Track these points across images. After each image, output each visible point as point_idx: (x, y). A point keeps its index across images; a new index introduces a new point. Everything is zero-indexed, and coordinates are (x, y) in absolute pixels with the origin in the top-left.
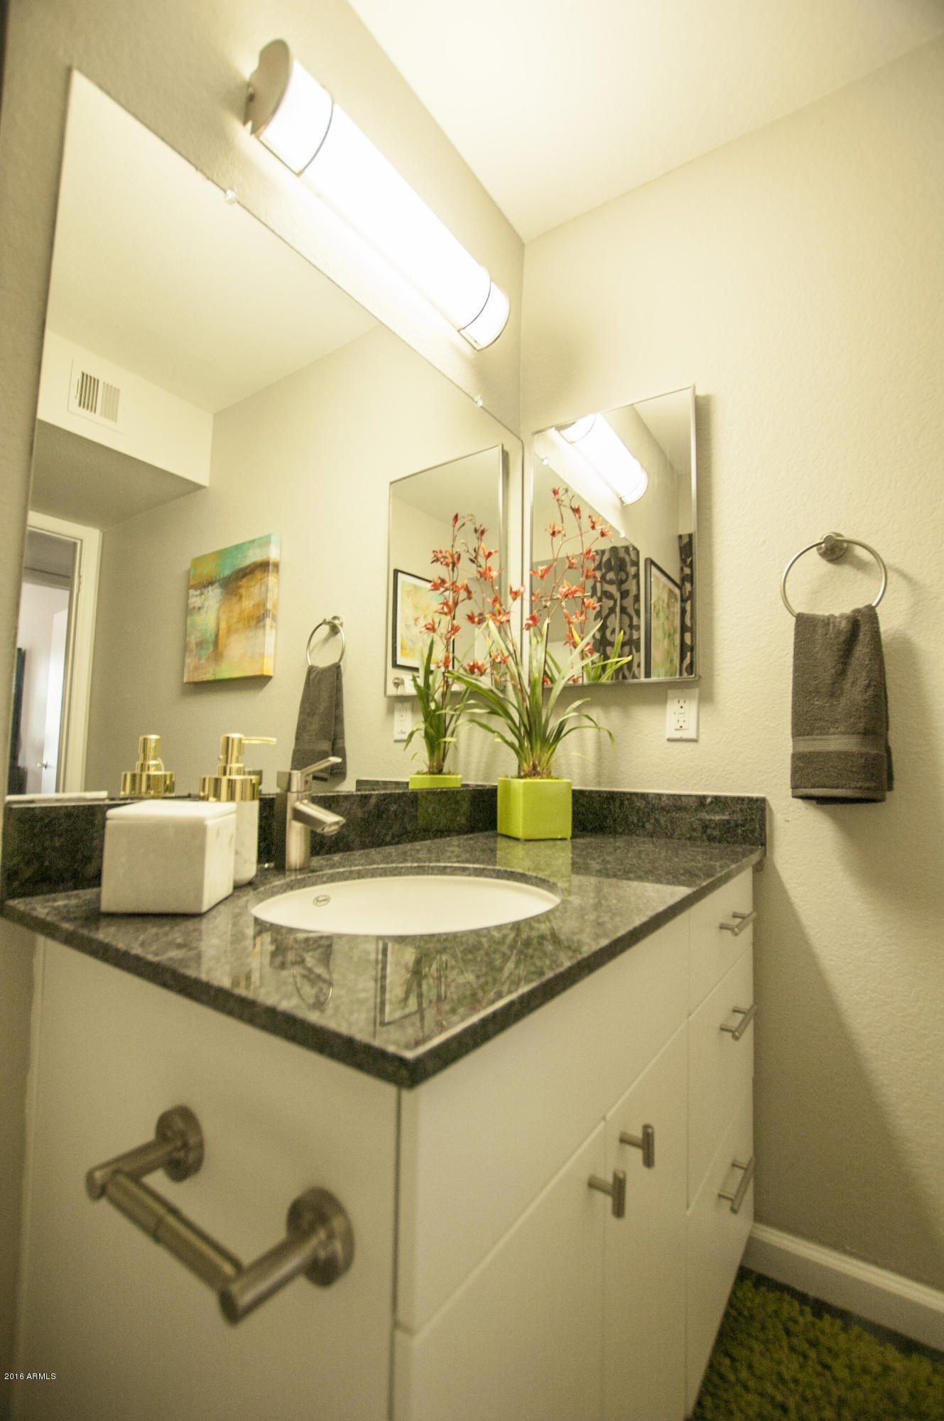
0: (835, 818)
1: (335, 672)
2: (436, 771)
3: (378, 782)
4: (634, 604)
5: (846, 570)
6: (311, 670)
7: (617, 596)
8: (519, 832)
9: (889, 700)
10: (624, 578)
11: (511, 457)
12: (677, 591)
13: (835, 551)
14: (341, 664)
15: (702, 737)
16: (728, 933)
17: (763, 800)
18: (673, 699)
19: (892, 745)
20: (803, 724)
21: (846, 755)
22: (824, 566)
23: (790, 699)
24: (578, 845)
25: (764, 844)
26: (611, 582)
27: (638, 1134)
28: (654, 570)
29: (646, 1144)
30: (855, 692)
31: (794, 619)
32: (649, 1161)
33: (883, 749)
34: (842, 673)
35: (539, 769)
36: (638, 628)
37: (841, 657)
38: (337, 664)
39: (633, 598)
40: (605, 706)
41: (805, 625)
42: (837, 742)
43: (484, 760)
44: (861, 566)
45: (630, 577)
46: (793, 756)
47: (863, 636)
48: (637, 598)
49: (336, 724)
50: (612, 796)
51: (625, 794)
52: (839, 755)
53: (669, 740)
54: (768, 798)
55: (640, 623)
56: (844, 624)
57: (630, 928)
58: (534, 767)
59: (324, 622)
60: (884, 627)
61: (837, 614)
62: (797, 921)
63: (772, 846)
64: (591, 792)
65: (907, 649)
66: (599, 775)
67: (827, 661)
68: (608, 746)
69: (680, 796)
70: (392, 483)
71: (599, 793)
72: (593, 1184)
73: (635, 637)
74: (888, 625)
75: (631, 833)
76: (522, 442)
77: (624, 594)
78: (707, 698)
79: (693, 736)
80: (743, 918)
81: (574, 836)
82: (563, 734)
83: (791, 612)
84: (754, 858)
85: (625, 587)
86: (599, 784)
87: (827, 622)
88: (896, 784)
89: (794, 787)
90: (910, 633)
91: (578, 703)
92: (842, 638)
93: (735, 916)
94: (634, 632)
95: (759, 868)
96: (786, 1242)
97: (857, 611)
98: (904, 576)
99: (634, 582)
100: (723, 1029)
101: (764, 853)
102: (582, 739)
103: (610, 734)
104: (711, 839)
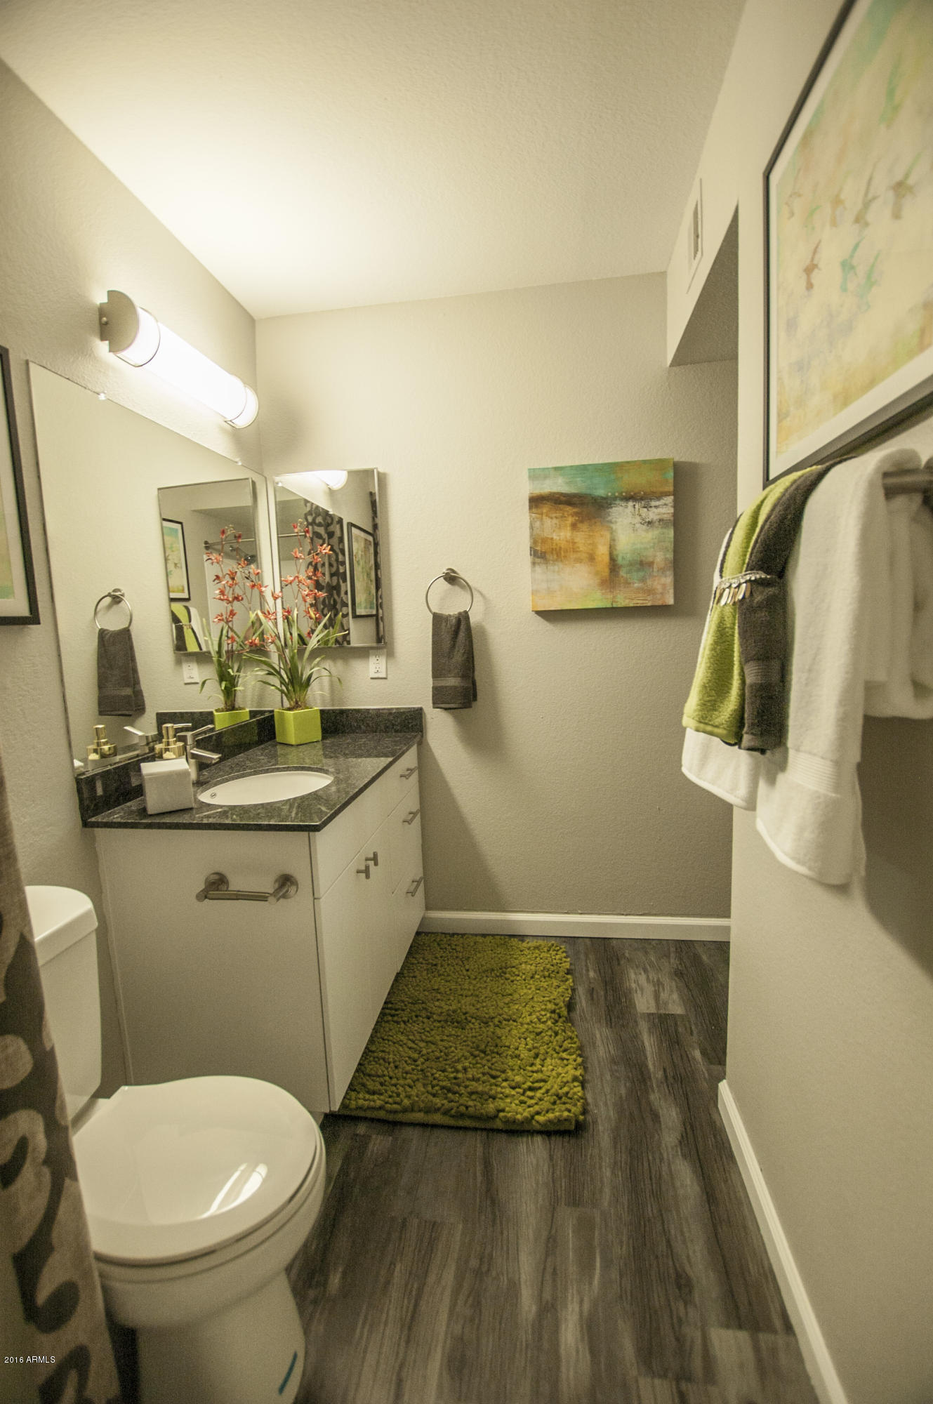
0: (452, 714)
1: (125, 635)
2: (231, 708)
3: (175, 713)
4: (339, 543)
5: (457, 588)
6: (102, 634)
7: (325, 536)
8: (292, 740)
9: (475, 658)
10: (330, 522)
11: (258, 486)
12: (371, 539)
13: (451, 578)
14: (131, 628)
15: (389, 677)
16: (404, 778)
17: (421, 709)
18: (373, 655)
19: (477, 678)
20: (437, 672)
21: (455, 687)
22: (446, 585)
23: (431, 659)
24: (328, 745)
25: (422, 731)
26: (320, 525)
27: (372, 856)
28: (354, 529)
29: (375, 859)
30: (458, 657)
31: (432, 616)
32: (376, 864)
33: (471, 681)
34: (453, 646)
35: (299, 703)
36: (343, 563)
37: (453, 638)
38: (127, 628)
39: (337, 539)
40: (334, 659)
41: (438, 619)
42: (452, 681)
43: (256, 694)
44: (462, 587)
45: (335, 522)
46: (433, 688)
47: (463, 627)
48: (341, 540)
49: (133, 674)
50: (342, 712)
51: (349, 710)
52: (451, 687)
53: (372, 678)
54: (424, 707)
55: (345, 559)
56: (454, 621)
57: (364, 784)
58: (297, 702)
59: (109, 595)
60: (472, 620)
61: (452, 614)
62: (438, 766)
63: (426, 733)
64: (329, 710)
65: (483, 632)
66: (332, 700)
67: (447, 638)
68: (337, 684)
69: (379, 709)
70: (159, 489)
71: (334, 711)
72: (359, 872)
73: (341, 570)
74: (474, 620)
75: (354, 732)
76: (266, 478)
77: (331, 535)
78: (390, 654)
79: (385, 676)
80: (411, 770)
81: (324, 738)
82: (312, 681)
83: (430, 611)
84: (417, 739)
85: (331, 528)
86: (333, 705)
87: (447, 618)
88: (478, 697)
89: (434, 703)
90: (484, 623)
91: (318, 659)
92: (453, 629)
93: (408, 770)
94: (340, 567)
95: (420, 744)
96: (436, 915)
97: (460, 613)
98: (481, 594)
99: (338, 526)
100: (404, 822)
101: (422, 736)
102: (321, 684)
103: (339, 680)
104: (396, 731)
